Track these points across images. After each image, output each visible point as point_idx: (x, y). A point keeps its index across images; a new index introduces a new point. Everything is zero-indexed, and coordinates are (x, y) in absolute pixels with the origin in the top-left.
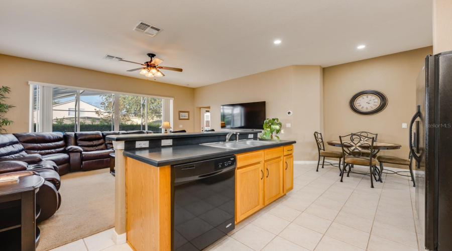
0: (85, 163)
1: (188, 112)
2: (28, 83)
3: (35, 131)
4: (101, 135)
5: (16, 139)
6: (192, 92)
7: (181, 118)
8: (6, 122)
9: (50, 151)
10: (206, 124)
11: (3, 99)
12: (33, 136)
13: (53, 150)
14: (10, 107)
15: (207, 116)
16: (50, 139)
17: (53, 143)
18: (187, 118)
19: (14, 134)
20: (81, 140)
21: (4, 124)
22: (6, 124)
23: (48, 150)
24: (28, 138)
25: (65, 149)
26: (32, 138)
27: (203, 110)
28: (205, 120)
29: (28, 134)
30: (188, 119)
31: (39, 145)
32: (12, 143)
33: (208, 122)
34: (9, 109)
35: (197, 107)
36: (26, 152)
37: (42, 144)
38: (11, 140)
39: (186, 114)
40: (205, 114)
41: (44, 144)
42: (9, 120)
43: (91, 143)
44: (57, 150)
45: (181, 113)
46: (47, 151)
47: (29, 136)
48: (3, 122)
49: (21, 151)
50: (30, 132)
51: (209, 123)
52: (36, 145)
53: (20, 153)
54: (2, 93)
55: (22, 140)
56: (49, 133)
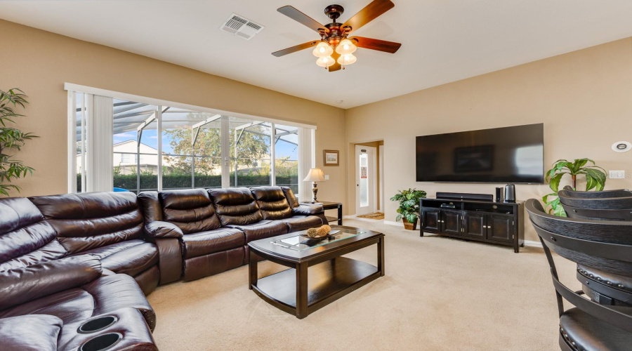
0: (190, 263)
1: (337, 152)
2: (63, 86)
3: (79, 189)
4: (207, 195)
5: (35, 212)
6: (342, 116)
7: (327, 162)
8: (16, 170)
9: (112, 235)
10: (362, 172)
11: (12, 118)
12: (77, 202)
13: (119, 234)
14: (28, 137)
15: (363, 159)
16: (111, 207)
17: (119, 217)
18: (336, 162)
19: (31, 199)
20: (172, 208)
21: (14, 173)
22: (18, 175)
23: (110, 233)
24: (66, 207)
25: (143, 228)
26: (74, 206)
27: (359, 148)
28: (361, 166)
29: (64, 196)
30: (337, 165)
31: (89, 223)
32: (25, 223)
33: (364, 169)
34: (26, 141)
35: (351, 144)
36: (61, 243)
37: (95, 221)
38: (21, 216)
39: (334, 156)
40: (361, 156)
41: (99, 221)
42: (25, 164)
43: (190, 214)
44: (128, 231)
45: (327, 154)
46: (107, 236)
47: (68, 201)
48: (10, 170)
49: (46, 241)
50: (70, 192)
51: (365, 172)
52: (82, 222)
53: (46, 248)
54: (9, 104)
55: (49, 211)
56: (108, 194)
